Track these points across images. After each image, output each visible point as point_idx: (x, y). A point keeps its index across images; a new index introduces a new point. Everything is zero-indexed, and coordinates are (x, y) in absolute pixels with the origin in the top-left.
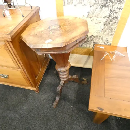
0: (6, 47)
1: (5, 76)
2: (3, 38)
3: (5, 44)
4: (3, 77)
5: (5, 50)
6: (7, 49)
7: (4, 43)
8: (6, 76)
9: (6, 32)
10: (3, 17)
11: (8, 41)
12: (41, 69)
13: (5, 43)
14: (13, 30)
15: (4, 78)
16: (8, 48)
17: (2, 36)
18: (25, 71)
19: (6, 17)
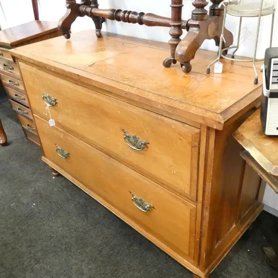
0: (198, 140)
1: (146, 205)
2: (203, 118)
3: (197, 134)
4: (140, 205)
5: (189, 147)
6: (196, 146)
7: (198, 131)
8: (148, 206)
9: (214, 108)
10: (206, 73)
11: (209, 128)
12: (234, 226)
13: (200, 131)
14: (231, 106)
15: (140, 209)
16: (199, 144)
17: (203, 114)
18: (207, 214)
19: (211, 74)
